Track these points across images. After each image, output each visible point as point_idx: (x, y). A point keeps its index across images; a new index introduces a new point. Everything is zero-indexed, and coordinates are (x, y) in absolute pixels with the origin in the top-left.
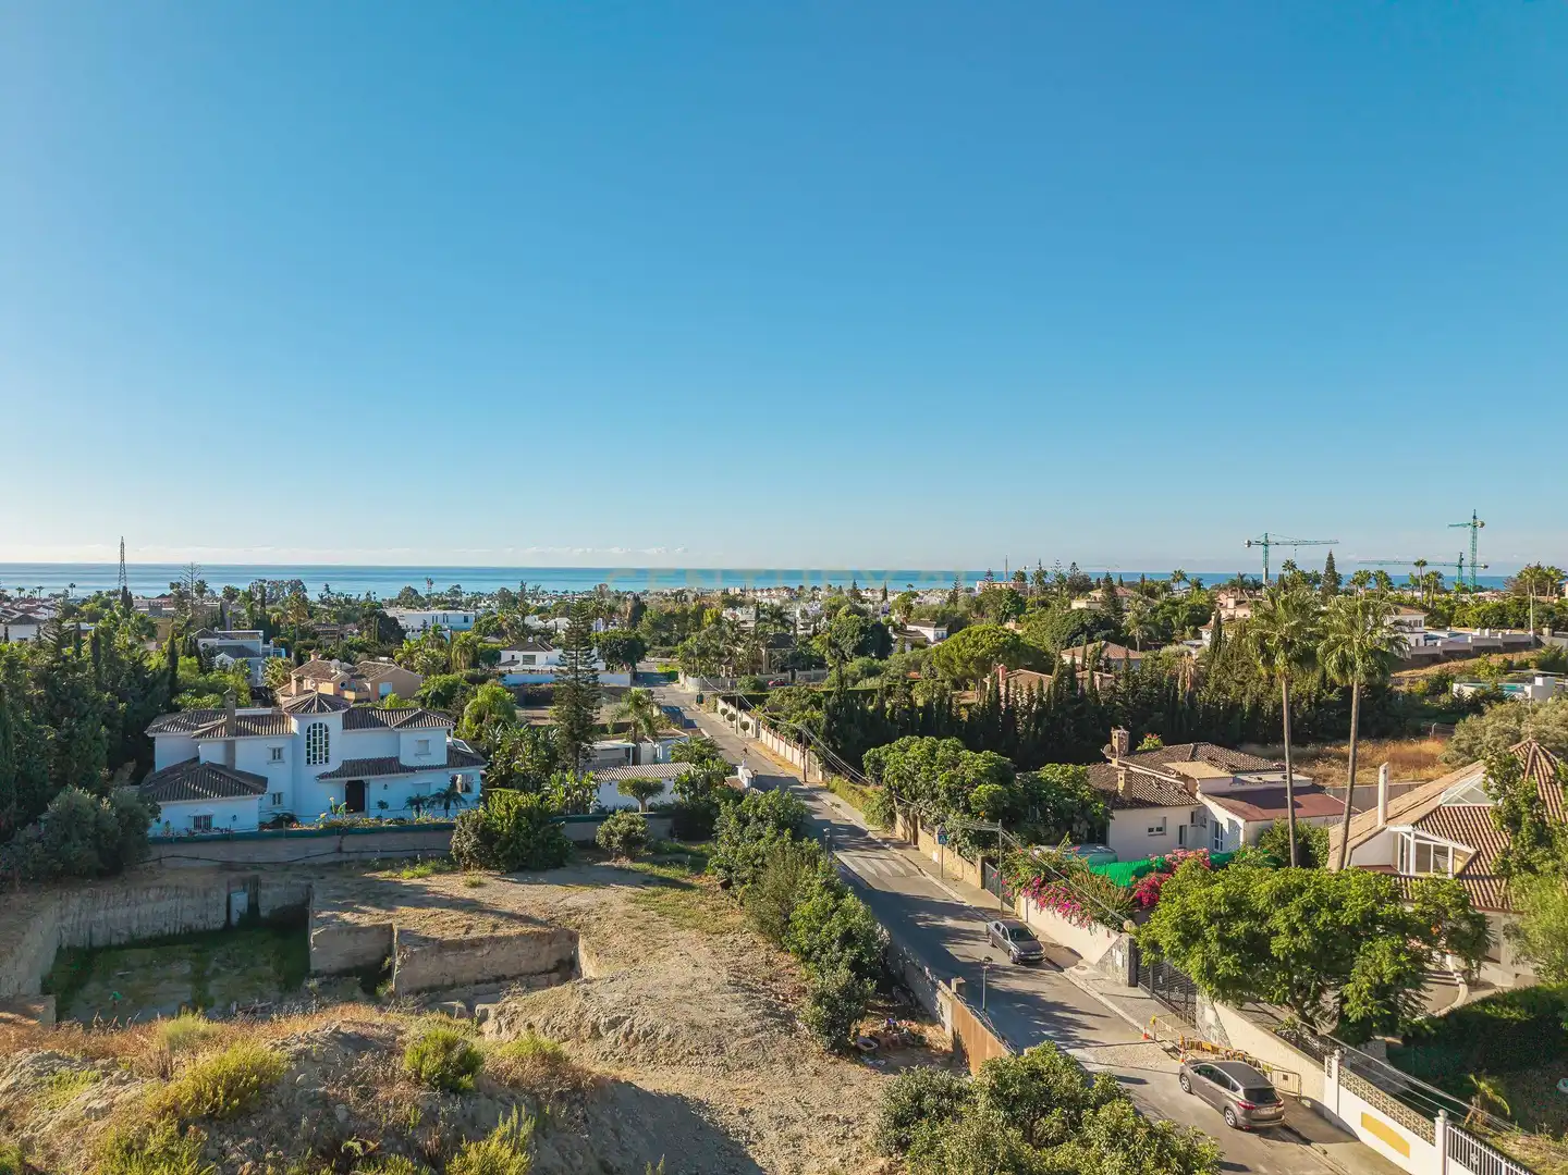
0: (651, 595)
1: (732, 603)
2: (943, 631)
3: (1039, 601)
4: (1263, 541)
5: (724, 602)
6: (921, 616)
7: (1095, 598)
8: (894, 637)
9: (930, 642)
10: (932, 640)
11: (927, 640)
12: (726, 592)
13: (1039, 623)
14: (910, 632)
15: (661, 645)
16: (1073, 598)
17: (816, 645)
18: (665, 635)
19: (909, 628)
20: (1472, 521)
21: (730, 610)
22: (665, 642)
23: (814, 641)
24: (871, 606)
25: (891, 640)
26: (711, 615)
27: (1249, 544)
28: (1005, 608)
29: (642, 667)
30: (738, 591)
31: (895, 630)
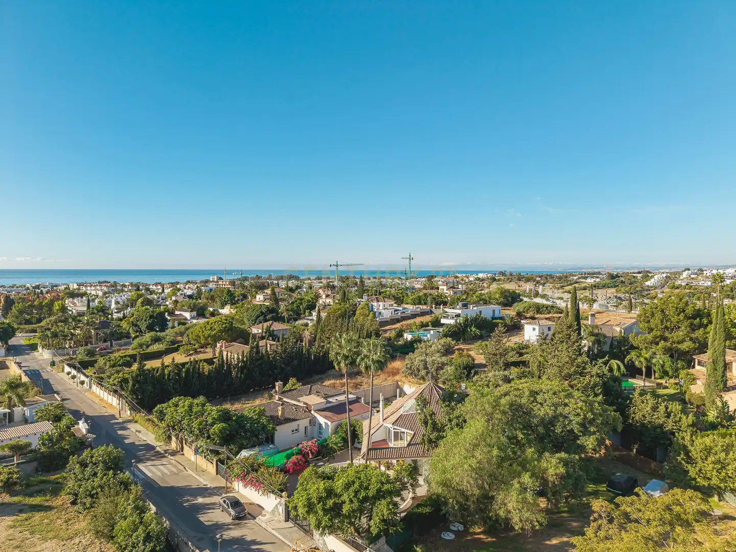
0: (17, 287)
1: (73, 295)
2: (195, 313)
3: (241, 294)
4: (336, 264)
5: (66, 294)
6: (183, 306)
7: (267, 293)
8: (169, 318)
9: (187, 320)
10: (189, 319)
11: (186, 319)
12: (68, 288)
13: (242, 309)
14: (177, 315)
15: (25, 324)
16: (257, 293)
17: (124, 324)
18: (28, 317)
19: (177, 313)
20: (409, 257)
21: (71, 300)
22: (28, 322)
23: (123, 322)
24: (156, 297)
25: (166, 320)
26: (59, 306)
27: (331, 265)
28: (225, 299)
29: (13, 341)
30: (76, 286)
31: (169, 315)
